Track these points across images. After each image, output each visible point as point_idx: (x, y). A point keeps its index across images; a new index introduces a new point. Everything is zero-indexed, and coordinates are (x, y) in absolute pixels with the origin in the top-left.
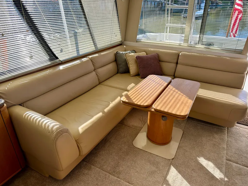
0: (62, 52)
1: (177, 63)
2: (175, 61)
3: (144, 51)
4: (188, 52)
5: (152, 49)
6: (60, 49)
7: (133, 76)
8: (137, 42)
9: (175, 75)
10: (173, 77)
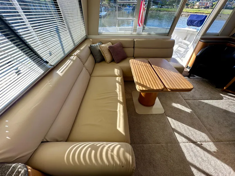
0: (52, 55)
1: (134, 48)
2: (133, 46)
3: (110, 42)
4: (139, 39)
5: (114, 39)
6: (48, 52)
7: (109, 63)
8: (99, 35)
9: (134, 56)
10: (133, 58)
